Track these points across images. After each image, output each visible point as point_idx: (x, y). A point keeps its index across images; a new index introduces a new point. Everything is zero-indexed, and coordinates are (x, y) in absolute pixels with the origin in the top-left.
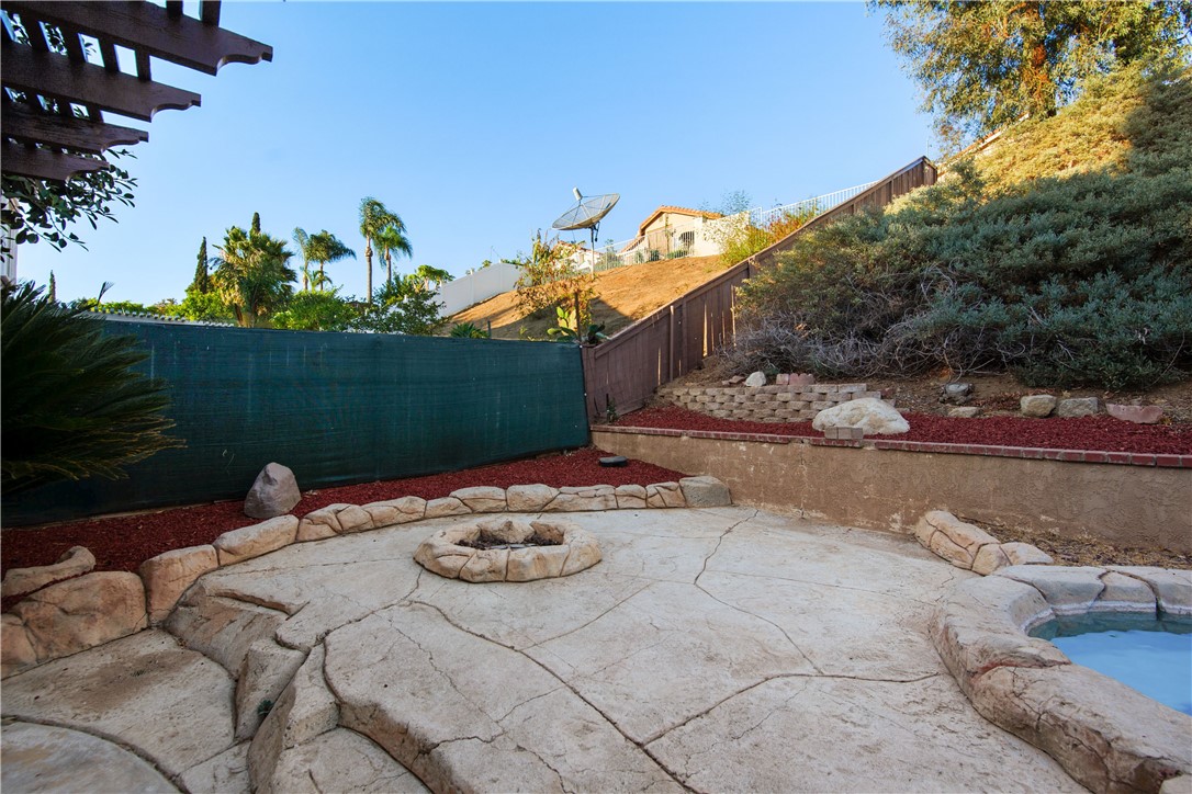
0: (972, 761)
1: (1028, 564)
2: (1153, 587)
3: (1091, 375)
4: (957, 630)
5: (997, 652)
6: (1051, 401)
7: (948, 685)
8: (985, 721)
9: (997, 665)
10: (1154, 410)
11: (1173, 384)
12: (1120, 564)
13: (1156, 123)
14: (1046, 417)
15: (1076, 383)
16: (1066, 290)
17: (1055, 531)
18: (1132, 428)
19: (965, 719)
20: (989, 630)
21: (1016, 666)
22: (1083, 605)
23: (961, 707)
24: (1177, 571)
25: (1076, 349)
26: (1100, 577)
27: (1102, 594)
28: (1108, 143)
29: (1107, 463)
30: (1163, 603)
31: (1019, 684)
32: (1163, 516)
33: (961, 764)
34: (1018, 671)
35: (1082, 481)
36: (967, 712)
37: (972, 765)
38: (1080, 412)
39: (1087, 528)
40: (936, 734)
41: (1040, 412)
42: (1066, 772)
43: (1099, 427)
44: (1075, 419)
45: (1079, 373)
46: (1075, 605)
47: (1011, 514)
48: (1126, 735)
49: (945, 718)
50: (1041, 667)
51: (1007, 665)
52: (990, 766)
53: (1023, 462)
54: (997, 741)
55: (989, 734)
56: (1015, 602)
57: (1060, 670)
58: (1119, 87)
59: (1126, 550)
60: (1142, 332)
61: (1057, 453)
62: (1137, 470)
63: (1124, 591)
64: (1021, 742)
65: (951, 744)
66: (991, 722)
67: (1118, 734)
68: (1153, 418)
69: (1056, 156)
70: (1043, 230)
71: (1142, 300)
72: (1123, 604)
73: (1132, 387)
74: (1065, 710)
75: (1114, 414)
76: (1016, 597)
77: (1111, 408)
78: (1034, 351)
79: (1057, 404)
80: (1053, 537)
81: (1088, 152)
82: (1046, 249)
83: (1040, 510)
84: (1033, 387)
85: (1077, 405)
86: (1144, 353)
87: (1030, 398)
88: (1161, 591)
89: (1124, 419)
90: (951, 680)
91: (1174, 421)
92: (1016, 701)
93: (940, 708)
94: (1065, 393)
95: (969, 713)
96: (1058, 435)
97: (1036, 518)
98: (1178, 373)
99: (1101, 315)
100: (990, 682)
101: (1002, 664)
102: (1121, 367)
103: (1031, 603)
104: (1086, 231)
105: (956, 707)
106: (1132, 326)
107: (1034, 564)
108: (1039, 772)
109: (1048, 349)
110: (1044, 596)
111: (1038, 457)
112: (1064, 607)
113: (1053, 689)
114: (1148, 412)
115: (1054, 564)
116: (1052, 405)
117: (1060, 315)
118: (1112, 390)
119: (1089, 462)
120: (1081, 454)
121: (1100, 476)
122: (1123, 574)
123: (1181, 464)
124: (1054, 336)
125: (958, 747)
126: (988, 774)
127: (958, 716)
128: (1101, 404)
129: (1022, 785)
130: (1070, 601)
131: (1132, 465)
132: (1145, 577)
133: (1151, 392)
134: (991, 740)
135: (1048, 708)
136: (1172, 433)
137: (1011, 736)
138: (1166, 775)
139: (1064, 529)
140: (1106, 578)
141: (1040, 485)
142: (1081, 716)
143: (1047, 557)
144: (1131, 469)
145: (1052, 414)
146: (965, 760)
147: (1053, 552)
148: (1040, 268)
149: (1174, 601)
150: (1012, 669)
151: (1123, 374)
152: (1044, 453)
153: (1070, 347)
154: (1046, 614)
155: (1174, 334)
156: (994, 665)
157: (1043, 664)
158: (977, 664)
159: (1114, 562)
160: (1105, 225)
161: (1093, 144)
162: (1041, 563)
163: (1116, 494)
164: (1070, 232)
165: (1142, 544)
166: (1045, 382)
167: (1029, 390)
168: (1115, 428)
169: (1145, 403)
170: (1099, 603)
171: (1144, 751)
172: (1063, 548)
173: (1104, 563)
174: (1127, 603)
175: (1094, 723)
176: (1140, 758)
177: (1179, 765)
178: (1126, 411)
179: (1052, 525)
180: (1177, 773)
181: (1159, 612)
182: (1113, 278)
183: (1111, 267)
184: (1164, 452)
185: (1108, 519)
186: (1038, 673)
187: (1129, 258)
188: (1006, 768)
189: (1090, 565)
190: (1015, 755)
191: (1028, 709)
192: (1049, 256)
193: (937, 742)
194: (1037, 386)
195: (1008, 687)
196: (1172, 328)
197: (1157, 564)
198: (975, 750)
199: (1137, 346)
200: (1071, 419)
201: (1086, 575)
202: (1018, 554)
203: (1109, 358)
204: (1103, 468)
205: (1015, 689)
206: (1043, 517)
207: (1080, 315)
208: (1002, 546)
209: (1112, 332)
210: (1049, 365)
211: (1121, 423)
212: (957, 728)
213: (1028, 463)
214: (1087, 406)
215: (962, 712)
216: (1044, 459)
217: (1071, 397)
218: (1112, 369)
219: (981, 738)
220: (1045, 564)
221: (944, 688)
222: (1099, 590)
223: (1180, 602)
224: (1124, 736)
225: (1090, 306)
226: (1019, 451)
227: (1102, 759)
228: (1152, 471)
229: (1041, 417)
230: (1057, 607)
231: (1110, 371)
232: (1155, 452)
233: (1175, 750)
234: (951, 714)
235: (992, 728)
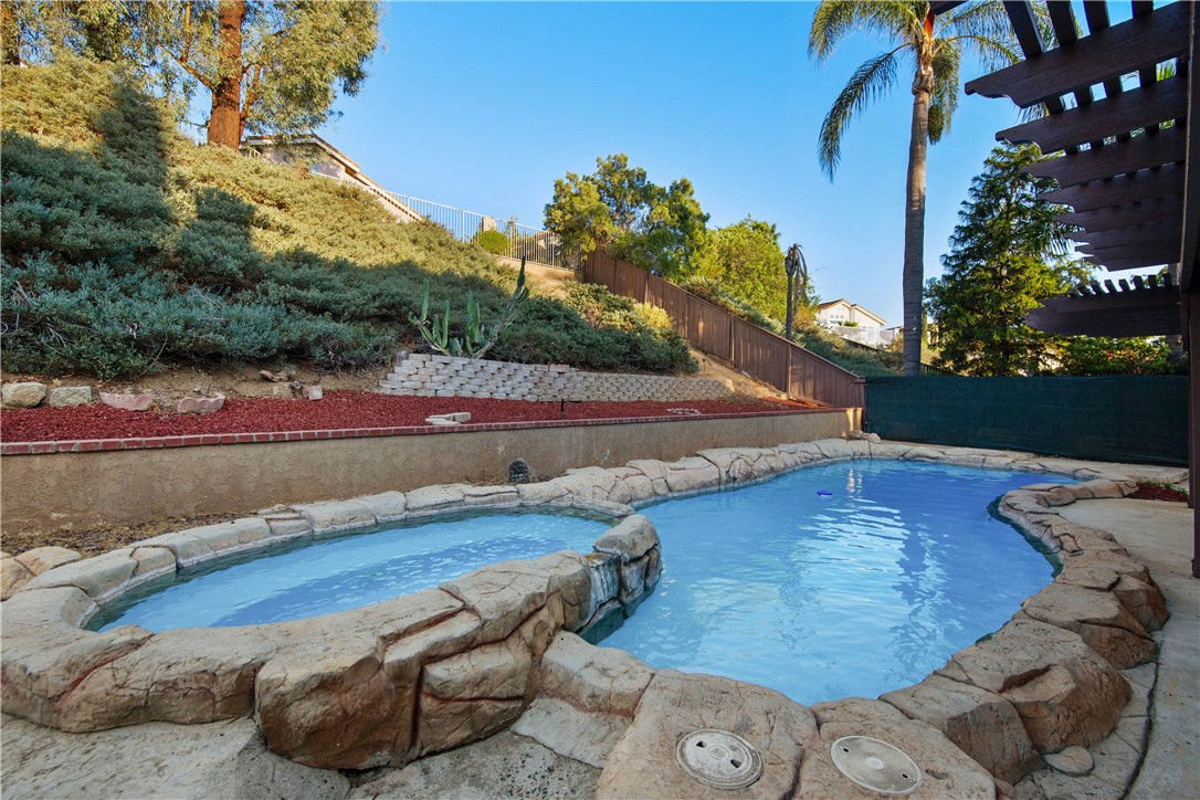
0: (92, 777)
1: (57, 566)
2: (173, 550)
3: (84, 363)
4: (22, 662)
5: (89, 657)
6: (41, 389)
7: (19, 731)
8: (84, 735)
9: (90, 671)
10: (145, 399)
11: (155, 375)
12: (140, 540)
13: (127, 133)
14: (35, 407)
15: (66, 371)
16: (55, 271)
17: (69, 526)
18: (131, 416)
19: (61, 748)
20: (58, 645)
21: (113, 660)
22: (121, 586)
23: (49, 741)
24: (185, 532)
25: (69, 336)
26: (131, 555)
27: (135, 571)
28: (81, 128)
29: (123, 450)
30: (181, 561)
31: (121, 675)
32: (169, 489)
33: (83, 788)
34: (116, 664)
35: (98, 469)
36: (59, 741)
37: (94, 780)
38: (74, 401)
39: (102, 515)
40: (36, 784)
41: (28, 401)
42: (176, 723)
43: (96, 415)
44: (69, 408)
45: (71, 361)
46: (115, 589)
47: (14, 520)
48: (225, 660)
49: (38, 762)
50: (136, 649)
51: (102, 665)
52: (111, 768)
53: (31, 458)
54: (104, 744)
55: (94, 744)
56: (63, 608)
57: (153, 643)
58: (95, 78)
59: (139, 526)
60: (133, 327)
61: (73, 444)
62: (149, 452)
63: (152, 561)
64: (128, 728)
65: (61, 781)
66: (90, 732)
67: (219, 663)
68: (144, 406)
69: (25, 113)
70: (30, 198)
71: (131, 297)
72: (152, 573)
73: (124, 377)
74: (173, 670)
75: (108, 402)
76: (62, 603)
77: (106, 397)
78: (19, 331)
79: (48, 393)
80: (67, 534)
81: (63, 127)
82: (32, 220)
83: (51, 508)
84: (15, 373)
85: (71, 394)
86: (135, 347)
87: (15, 385)
88: (179, 551)
89: (119, 407)
90: (20, 723)
91: (161, 408)
92: (121, 692)
93: (24, 757)
94: (56, 381)
95: (62, 740)
96: (58, 426)
97: (46, 518)
98: (161, 367)
99: (95, 305)
100: (84, 692)
101: (96, 667)
102: (114, 358)
103: (77, 603)
104: (77, 214)
105: (43, 745)
106: (123, 320)
107: (62, 565)
108: (155, 740)
109: (36, 332)
110: (86, 592)
111: (50, 451)
112: (105, 595)
113: (155, 660)
114: (140, 400)
115: (83, 558)
116: (42, 394)
117: (49, 296)
118: (104, 379)
119: (106, 450)
120: (97, 443)
121: (116, 462)
122: (147, 547)
123: (183, 444)
124: (44, 318)
125: (71, 777)
126: (113, 776)
127: (51, 751)
128: (95, 393)
129: (148, 760)
130: (109, 587)
131: (145, 448)
132: (165, 544)
133: (138, 382)
134: (100, 747)
135: (156, 678)
136: (162, 418)
137: (117, 730)
138: (256, 671)
139: (77, 522)
140: (135, 555)
141: (52, 481)
142: (188, 667)
143: (74, 554)
144: (144, 452)
145: (42, 404)
146: (83, 782)
147: (74, 546)
148: (24, 239)
149: (188, 556)
150: (109, 665)
151: (115, 365)
152: (58, 446)
153: (64, 333)
154: (92, 608)
155: (159, 333)
156: (86, 673)
157: (136, 645)
158: (62, 683)
159: (135, 539)
160: (93, 215)
161: (67, 122)
162: (70, 562)
163: (130, 477)
164: (58, 210)
165: (151, 517)
166: (30, 367)
167: (12, 377)
168: (112, 416)
169: (135, 392)
170: (134, 580)
171: (240, 663)
172: (85, 540)
173: (127, 543)
174: (156, 571)
175: (199, 666)
176: (237, 670)
177: (262, 658)
178: (120, 399)
179: (65, 521)
180: (263, 664)
181: (179, 568)
182: (103, 269)
183: (103, 259)
184: (166, 434)
185: (122, 502)
186: (137, 655)
187: (116, 254)
188: (127, 759)
189: (115, 548)
190: (130, 743)
191: (134, 692)
192: (36, 230)
193: (44, 789)
194: (20, 372)
195: (108, 686)
196: (158, 327)
197: (169, 531)
198: (89, 766)
199: (128, 340)
200: (65, 408)
201: (117, 558)
202: (41, 560)
203: (102, 348)
204: (119, 455)
205: (118, 682)
206: (54, 515)
207: (75, 300)
208: (19, 557)
209: (105, 323)
210: (37, 350)
211: (117, 411)
212: (58, 761)
213: (38, 458)
214: (81, 395)
215: (54, 743)
216: (57, 453)
217: (63, 385)
218: (105, 359)
219: (88, 752)
220: (74, 561)
221: (13, 737)
222: (133, 567)
223: (193, 555)
224: (225, 661)
225: (84, 293)
226: (27, 447)
227: (209, 690)
228: (161, 452)
229: (29, 407)
230: (99, 597)
231: (103, 361)
232: (158, 435)
233: (258, 650)
234: (42, 754)
235: (94, 737)
